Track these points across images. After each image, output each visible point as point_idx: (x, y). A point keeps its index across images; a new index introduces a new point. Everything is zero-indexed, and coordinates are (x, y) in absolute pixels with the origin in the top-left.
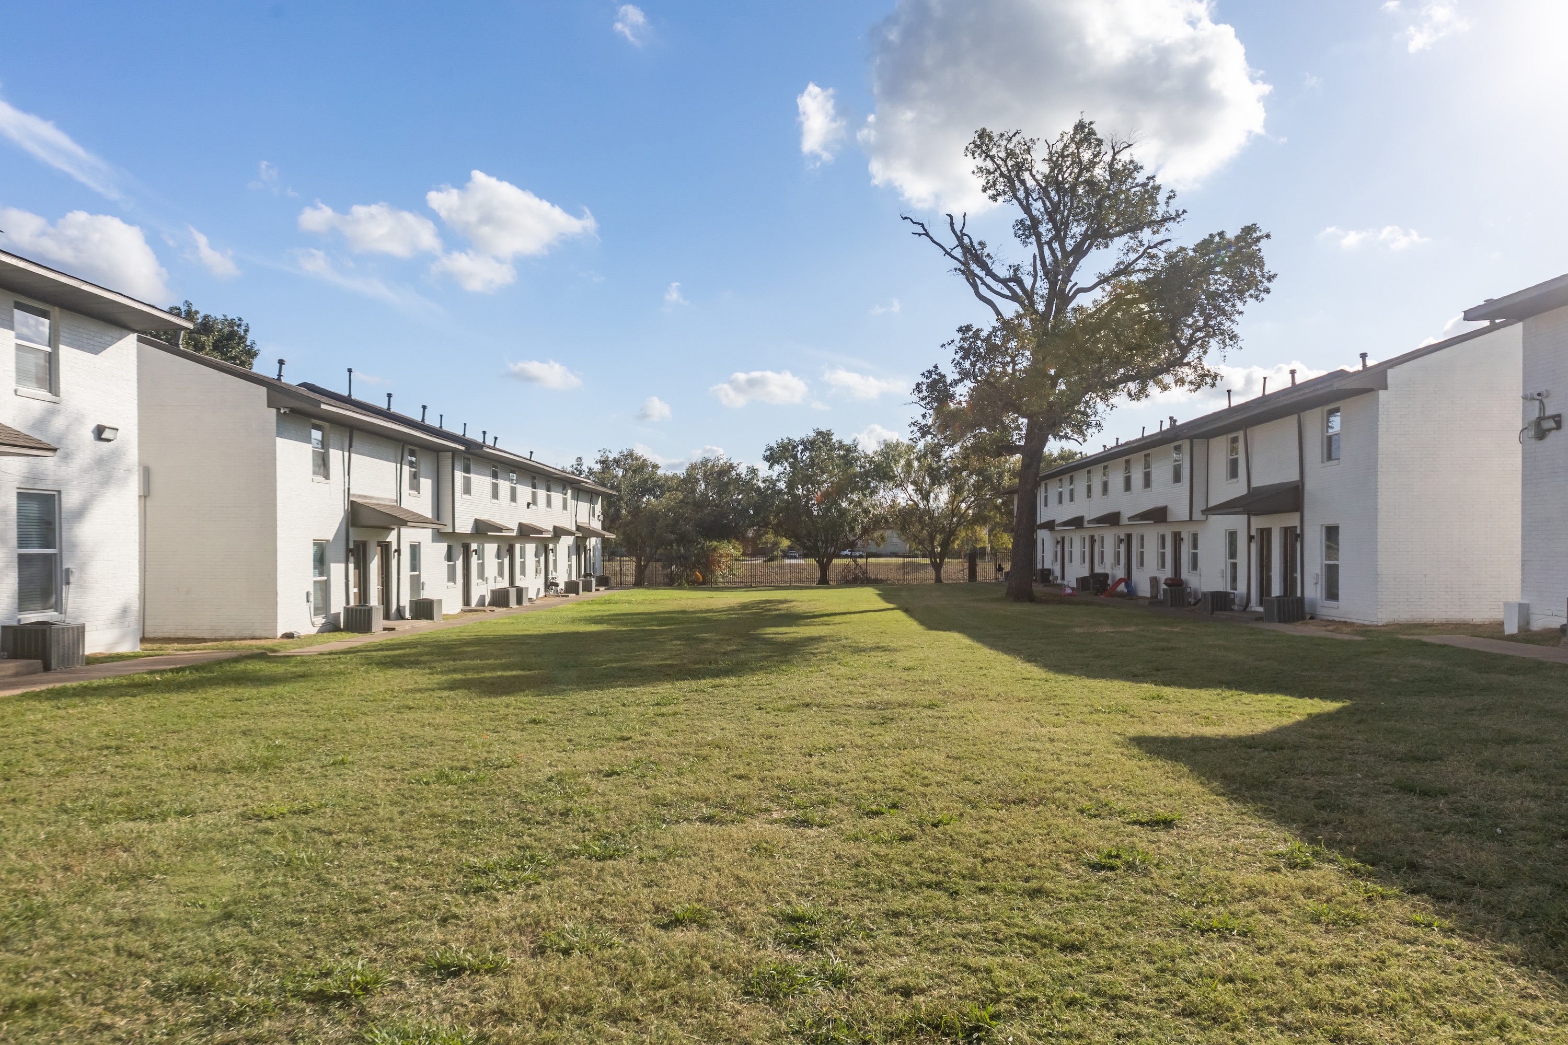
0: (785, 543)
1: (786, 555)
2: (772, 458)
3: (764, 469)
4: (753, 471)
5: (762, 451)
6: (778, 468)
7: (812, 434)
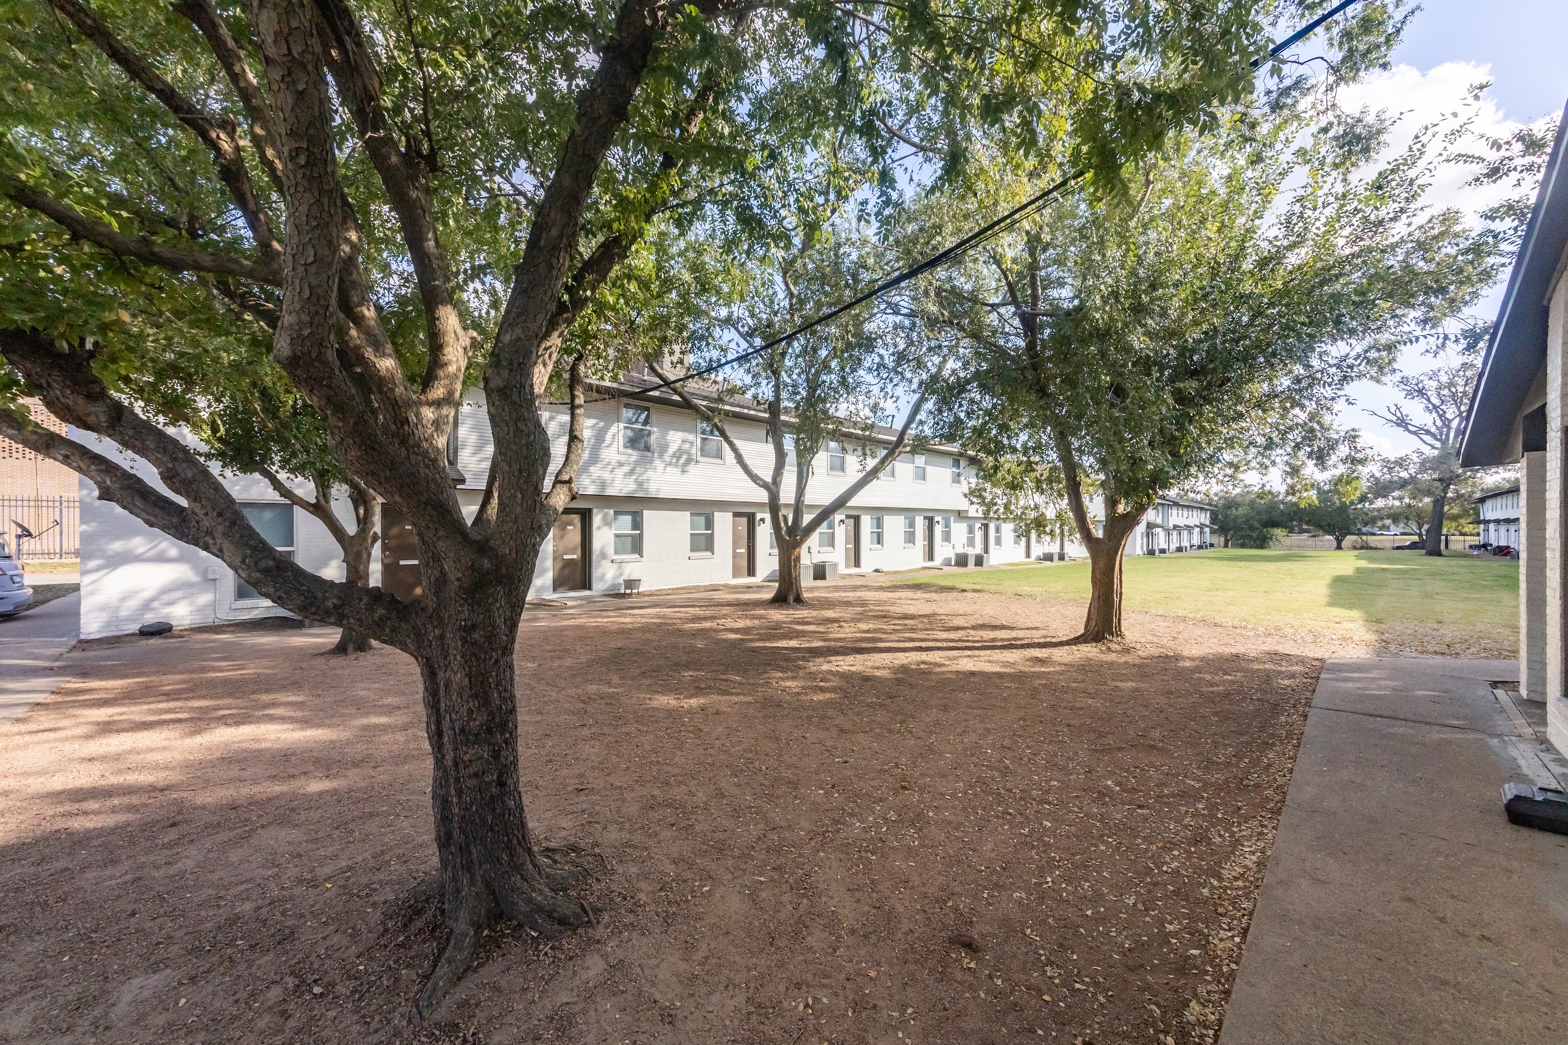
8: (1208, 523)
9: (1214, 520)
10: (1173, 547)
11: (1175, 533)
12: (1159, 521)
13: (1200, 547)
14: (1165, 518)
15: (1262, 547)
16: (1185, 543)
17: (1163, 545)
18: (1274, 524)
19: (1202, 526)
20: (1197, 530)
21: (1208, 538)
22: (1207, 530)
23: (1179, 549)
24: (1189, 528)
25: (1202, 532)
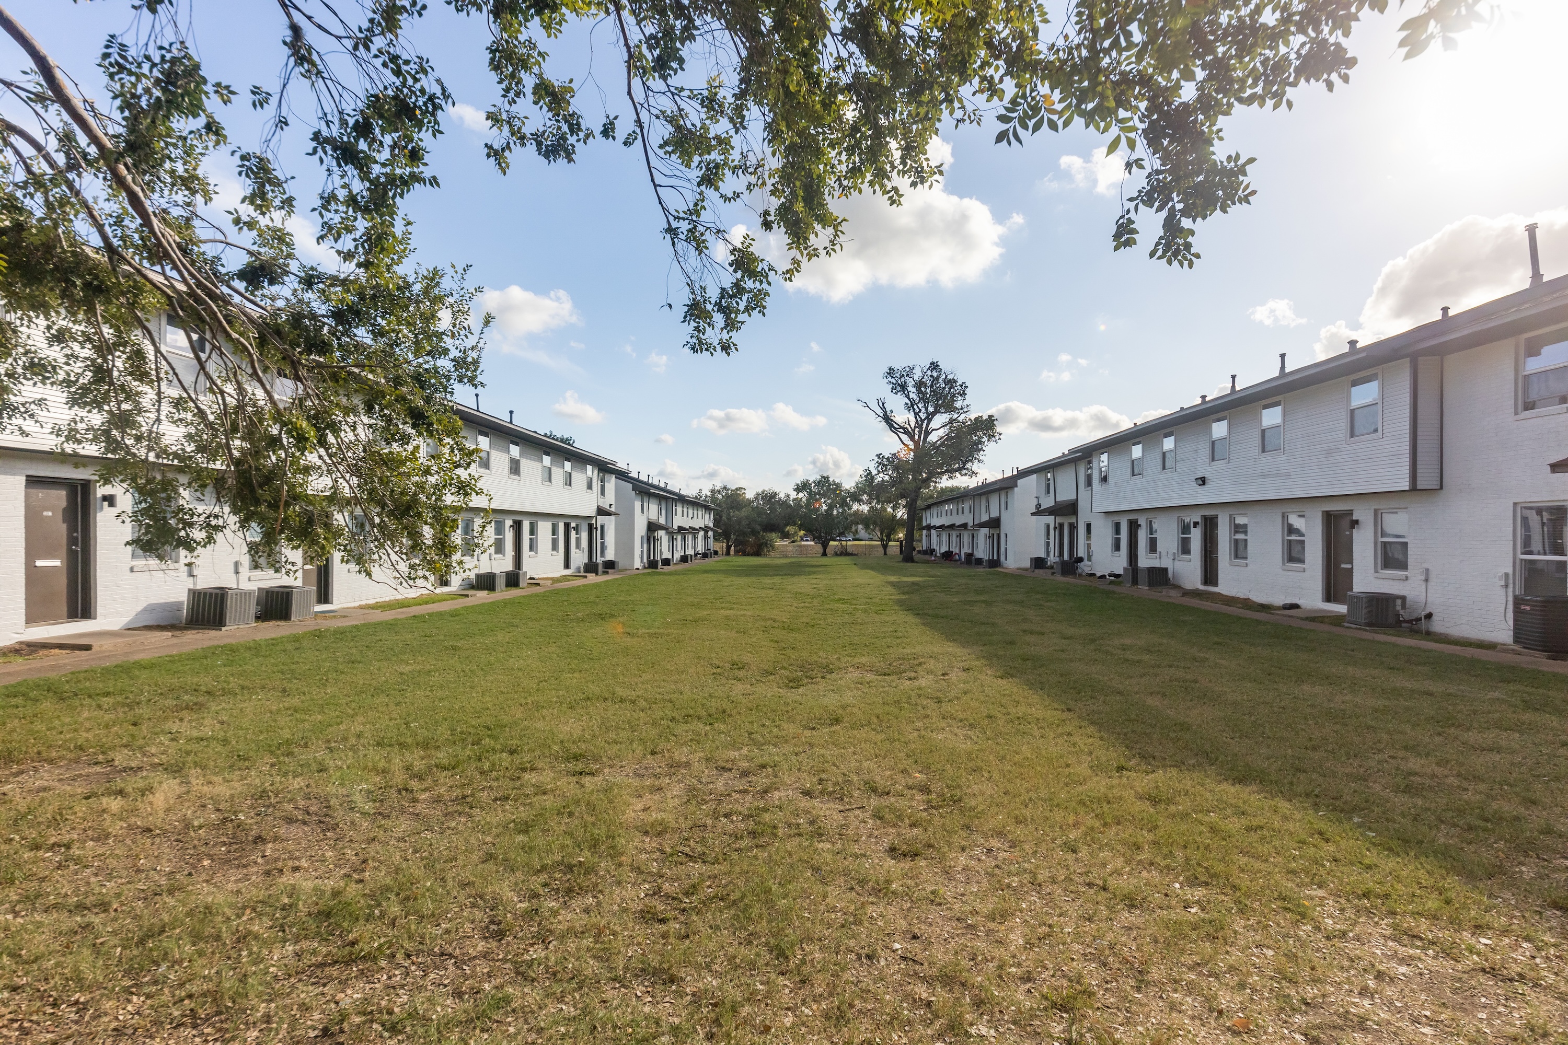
0: (802, 533)
1: (802, 540)
2: (798, 489)
3: (793, 495)
4: (788, 496)
5: (793, 486)
6: (801, 495)
7: (819, 477)
8: (711, 525)
9: (717, 522)
10: (677, 556)
11: (679, 537)
12: (662, 521)
13: (705, 556)
14: (670, 515)
15: (757, 554)
16: (690, 552)
17: (667, 555)
18: (771, 527)
19: (706, 529)
20: (702, 533)
21: (713, 545)
22: (711, 534)
23: (684, 559)
24: (694, 531)
25: (706, 537)
